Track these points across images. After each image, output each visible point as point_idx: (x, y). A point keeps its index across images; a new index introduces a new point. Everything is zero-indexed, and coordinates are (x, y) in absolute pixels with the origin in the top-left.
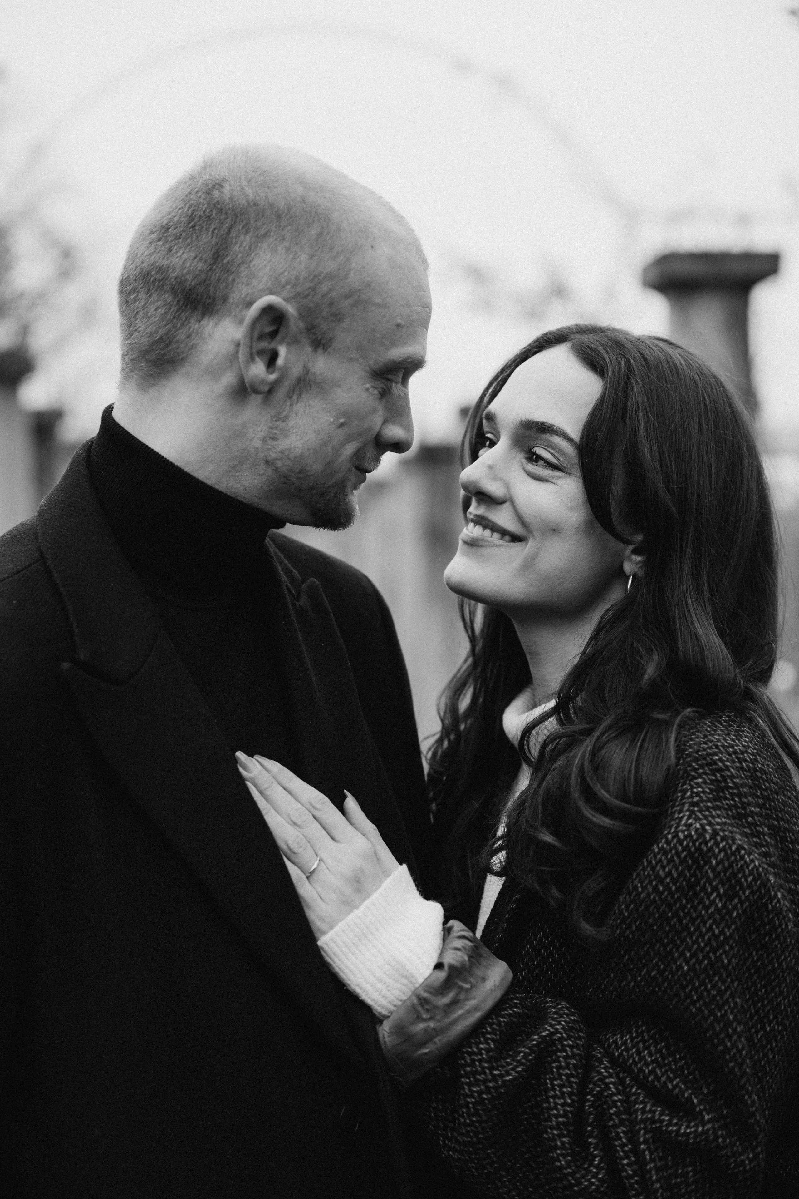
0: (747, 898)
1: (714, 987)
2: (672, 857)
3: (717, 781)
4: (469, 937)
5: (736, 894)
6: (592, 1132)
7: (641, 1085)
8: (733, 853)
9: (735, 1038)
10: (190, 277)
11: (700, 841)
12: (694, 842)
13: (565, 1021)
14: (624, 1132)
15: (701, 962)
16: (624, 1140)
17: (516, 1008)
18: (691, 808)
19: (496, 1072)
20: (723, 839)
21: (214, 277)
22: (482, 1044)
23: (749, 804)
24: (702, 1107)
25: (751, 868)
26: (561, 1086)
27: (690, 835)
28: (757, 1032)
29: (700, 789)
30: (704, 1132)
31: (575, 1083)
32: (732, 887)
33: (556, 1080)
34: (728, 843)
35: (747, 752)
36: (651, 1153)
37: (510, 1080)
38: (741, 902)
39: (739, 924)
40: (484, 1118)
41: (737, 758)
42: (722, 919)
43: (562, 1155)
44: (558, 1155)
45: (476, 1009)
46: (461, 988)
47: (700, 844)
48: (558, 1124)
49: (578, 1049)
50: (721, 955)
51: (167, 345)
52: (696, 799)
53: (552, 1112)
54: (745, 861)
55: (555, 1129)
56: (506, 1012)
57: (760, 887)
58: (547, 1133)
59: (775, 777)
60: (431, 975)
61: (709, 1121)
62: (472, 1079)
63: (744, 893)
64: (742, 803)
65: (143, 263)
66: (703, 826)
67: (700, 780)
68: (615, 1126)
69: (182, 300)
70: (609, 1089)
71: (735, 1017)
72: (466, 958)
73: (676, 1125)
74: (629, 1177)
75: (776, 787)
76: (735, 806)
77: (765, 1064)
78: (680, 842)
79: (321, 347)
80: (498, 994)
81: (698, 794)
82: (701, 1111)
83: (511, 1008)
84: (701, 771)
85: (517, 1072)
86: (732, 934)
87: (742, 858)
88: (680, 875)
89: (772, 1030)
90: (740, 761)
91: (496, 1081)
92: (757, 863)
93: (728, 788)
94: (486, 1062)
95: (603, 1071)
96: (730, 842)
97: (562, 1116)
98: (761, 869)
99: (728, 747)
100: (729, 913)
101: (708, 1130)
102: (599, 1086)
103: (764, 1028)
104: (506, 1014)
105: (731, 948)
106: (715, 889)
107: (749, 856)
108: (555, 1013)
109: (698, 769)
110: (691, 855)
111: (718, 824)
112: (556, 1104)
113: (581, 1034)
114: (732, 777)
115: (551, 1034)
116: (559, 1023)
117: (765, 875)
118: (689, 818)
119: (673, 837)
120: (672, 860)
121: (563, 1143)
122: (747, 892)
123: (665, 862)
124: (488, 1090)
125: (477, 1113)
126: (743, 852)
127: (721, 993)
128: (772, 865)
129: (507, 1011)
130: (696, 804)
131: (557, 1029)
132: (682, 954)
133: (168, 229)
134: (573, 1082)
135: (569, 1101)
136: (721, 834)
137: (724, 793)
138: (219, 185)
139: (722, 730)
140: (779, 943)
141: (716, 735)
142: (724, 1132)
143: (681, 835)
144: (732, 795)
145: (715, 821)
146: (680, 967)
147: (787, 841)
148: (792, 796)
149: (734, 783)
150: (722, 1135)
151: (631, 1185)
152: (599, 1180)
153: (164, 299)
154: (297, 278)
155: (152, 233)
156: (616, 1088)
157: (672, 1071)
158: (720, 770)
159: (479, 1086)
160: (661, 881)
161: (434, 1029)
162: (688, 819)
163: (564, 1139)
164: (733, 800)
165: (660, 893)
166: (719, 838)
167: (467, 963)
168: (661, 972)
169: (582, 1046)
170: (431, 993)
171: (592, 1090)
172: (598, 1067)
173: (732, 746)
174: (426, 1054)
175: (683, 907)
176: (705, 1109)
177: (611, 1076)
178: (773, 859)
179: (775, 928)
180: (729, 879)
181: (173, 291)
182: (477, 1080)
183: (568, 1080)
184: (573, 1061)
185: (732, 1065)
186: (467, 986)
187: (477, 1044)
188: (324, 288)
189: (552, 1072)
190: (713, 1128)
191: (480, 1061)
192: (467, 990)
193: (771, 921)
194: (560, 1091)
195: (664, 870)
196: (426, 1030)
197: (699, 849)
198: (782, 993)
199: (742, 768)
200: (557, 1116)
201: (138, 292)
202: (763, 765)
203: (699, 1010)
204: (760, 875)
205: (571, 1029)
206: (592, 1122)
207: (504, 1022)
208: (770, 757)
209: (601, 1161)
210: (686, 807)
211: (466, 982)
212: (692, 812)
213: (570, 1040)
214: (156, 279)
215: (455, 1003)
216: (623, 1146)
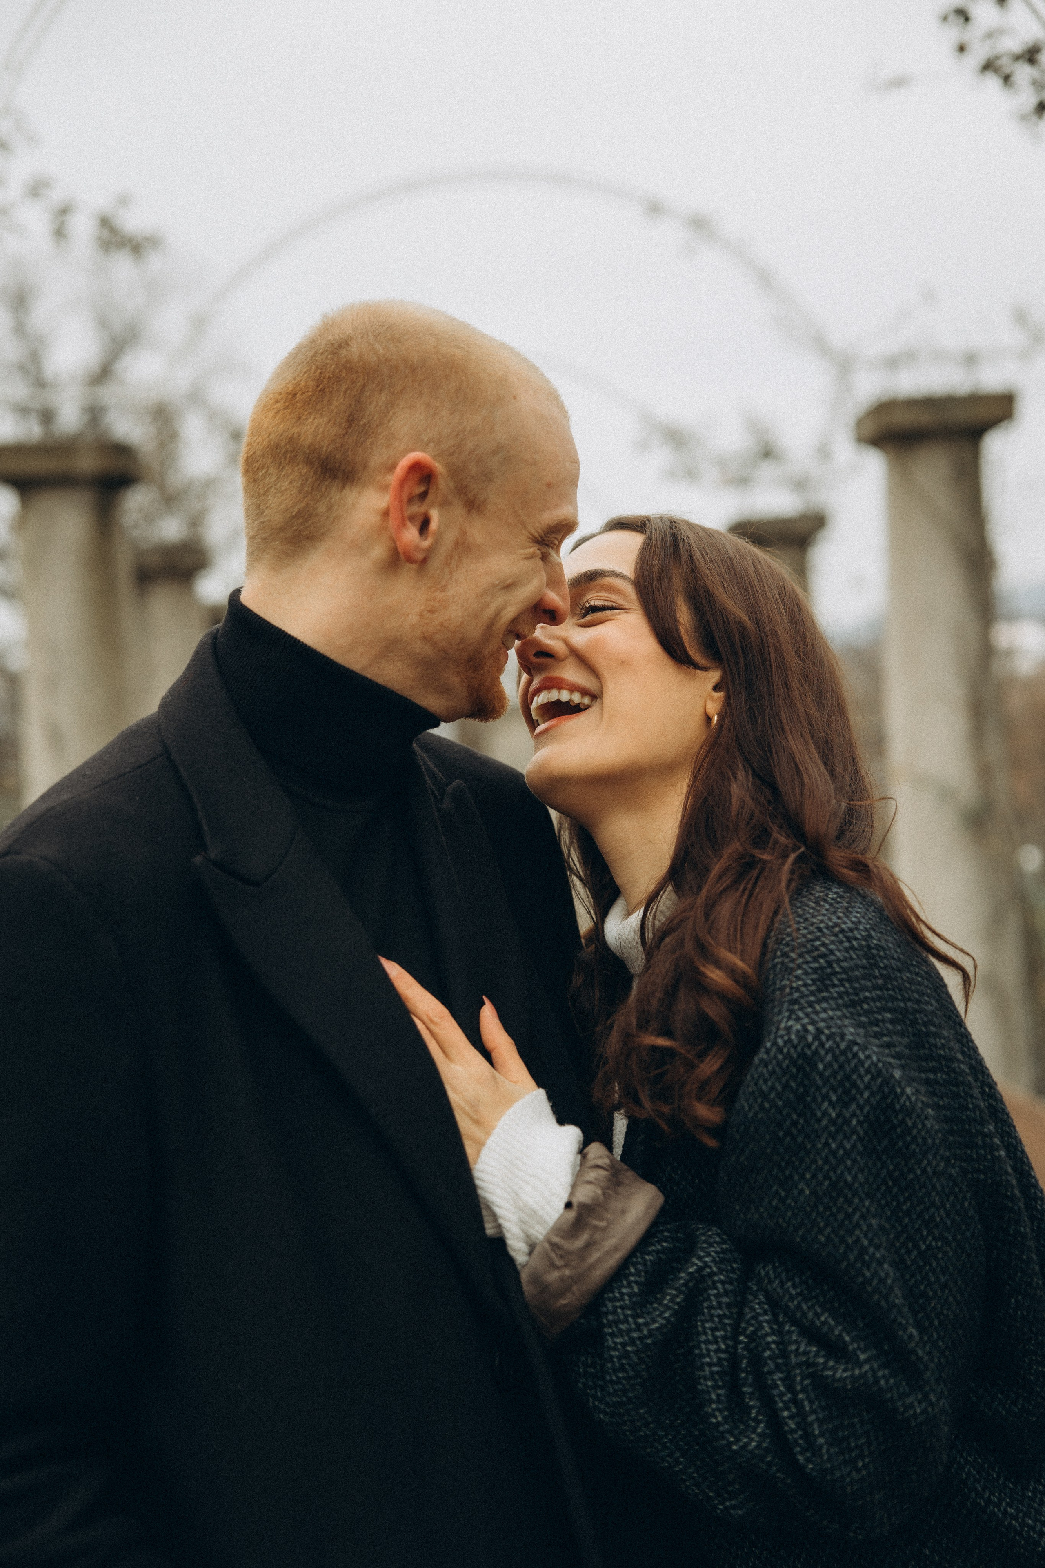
0: (867, 1101)
1: (840, 1210)
2: (773, 1069)
3: (822, 968)
4: (604, 1166)
5: (854, 1099)
6: (746, 1379)
7: (795, 1322)
8: (843, 1053)
9: (874, 1265)
10: (326, 443)
11: (802, 1045)
12: (795, 1047)
13: (716, 1252)
14: (780, 1379)
15: (822, 1184)
16: (782, 1388)
17: (666, 1242)
18: (791, 1007)
19: (640, 1321)
20: (829, 1038)
21: (351, 441)
22: (625, 1287)
23: (863, 989)
24: (855, 1345)
25: (867, 1065)
26: (714, 1329)
27: (790, 1040)
28: (909, 1252)
30: (861, 1376)
31: (729, 1325)
32: (847, 1092)
33: (707, 1321)
34: (835, 1042)
35: (857, 929)
36: (811, 1403)
37: (658, 1329)
38: (860, 1107)
39: (862, 1133)
40: (632, 1373)
41: (845, 937)
42: (839, 1130)
43: (719, 1410)
44: (714, 1410)
45: (616, 1249)
46: (596, 1227)
47: (803, 1048)
48: (712, 1373)
49: (731, 1284)
50: (842, 1173)
51: (306, 520)
52: (796, 995)
53: (704, 1360)
54: (860, 1060)
55: (709, 1380)
56: (654, 1248)
57: (881, 1085)
58: (700, 1384)
59: (896, 951)
60: (562, 1215)
61: (867, 1361)
62: (615, 1329)
63: (862, 1096)
64: (854, 989)
65: (270, 434)
66: (804, 1026)
67: (800, 972)
68: (770, 1373)
69: (320, 470)
70: (763, 1328)
71: (871, 1241)
72: (600, 1192)
73: (832, 1368)
74: (793, 1431)
75: (899, 964)
76: (847, 993)
77: (925, 1287)
78: (780, 1050)
79: (475, 509)
80: (643, 1227)
81: (797, 989)
82: (855, 1350)
83: (659, 1242)
85: (664, 1318)
86: (854, 1146)
87: (855, 1055)
88: (786, 1087)
89: (929, 1247)
90: (849, 940)
91: (640, 1330)
92: (875, 1058)
93: (835, 973)
94: (629, 1309)
95: (757, 1306)
96: (838, 1039)
97: (715, 1365)
98: (880, 1065)
99: (833, 927)
100: (847, 1122)
101: (866, 1372)
102: (752, 1325)
103: (916, 1246)
104: (654, 1251)
105: (855, 1161)
106: (826, 1097)
107: (863, 1053)
108: (705, 1242)
109: (796, 959)
110: (794, 1062)
111: (823, 1020)
112: (708, 1350)
113: (735, 1266)
114: (838, 961)
115: (700, 1269)
116: (709, 1255)
117: (887, 1070)
118: (789, 1018)
119: (772, 1045)
120: (773, 1072)
121: (718, 1396)
122: (866, 1094)
123: (767, 1075)
124: (632, 1342)
125: (622, 1368)
126: (856, 1048)
127: (848, 1216)
128: (897, 1056)
129: (655, 1246)
130: (795, 1002)
131: (705, 1263)
132: (802, 1176)
133: (295, 395)
134: (727, 1324)
135: (723, 1347)
136: (827, 1032)
137: (831, 980)
138: (345, 343)
139: (827, 910)
140: (918, 1145)
141: (819, 915)
142: (886, 1372)
143: (780, 1042)
144: (841, 980)
145: (819, 1017)
146: (801, 1192)
147: (918, 1023)
148: (921, 972)
149: (841, 967)
150: (884, 1376)
151: (795, 1440)
152: (759, 1435)
153: (298, 470)
154: (440, 435)
155: (277, 402)
156: (771, 1328)
157: (821, 1306)
158: (823, 956)
159: (622, 1336)
161: (571, 1277)
162: (788, 1021)
163: (720, 1392)
164: (843, 986)
166: (823, 1038)
167: (601, 1197)
168: (782, 1200)
169: (737, 1280)
170: (562, 1237)
171: (745, 1329)
172: (751, 1302)
173: (836, 925)
174: (565, 1305)
175: (794, 1124)
176: (859, 1348)
177: (765, 1313)
178: (898, 1049)
179: (909, 1130)
180: (841, 1083)
181: (308, 461)
182: (620, 1330)
183: (720, 1322)
184: (725, 1300)
185: (876, 1297)
186: (603, 1224)
187: (619, 1288)
188: (470, 444)
189: (703, 1313)
190: (872, 1369)
191: (622, 1308)
192: (604, 1229)
193: (903, 1121)
194: (713, 1335)
196: (562, 1279)
197: (802, 1055)
198: (933, 1204)
199: (852, 948)
200: (710, 1365)
201: (268, 467)
202: (879, 940)
203: (828, 1239)
204: (879, 1073)
205: (722, 1261)
206: (746, 1368)
207: (650, 1260)
208: (890, 931)
209: (758, 1413)
210: (786, 1006)
211: (600, 1218)
212: (792, 1012)
213: (721, 1274)
214: (287, 451)
215: (589, 1245)
216: (781, 1395)
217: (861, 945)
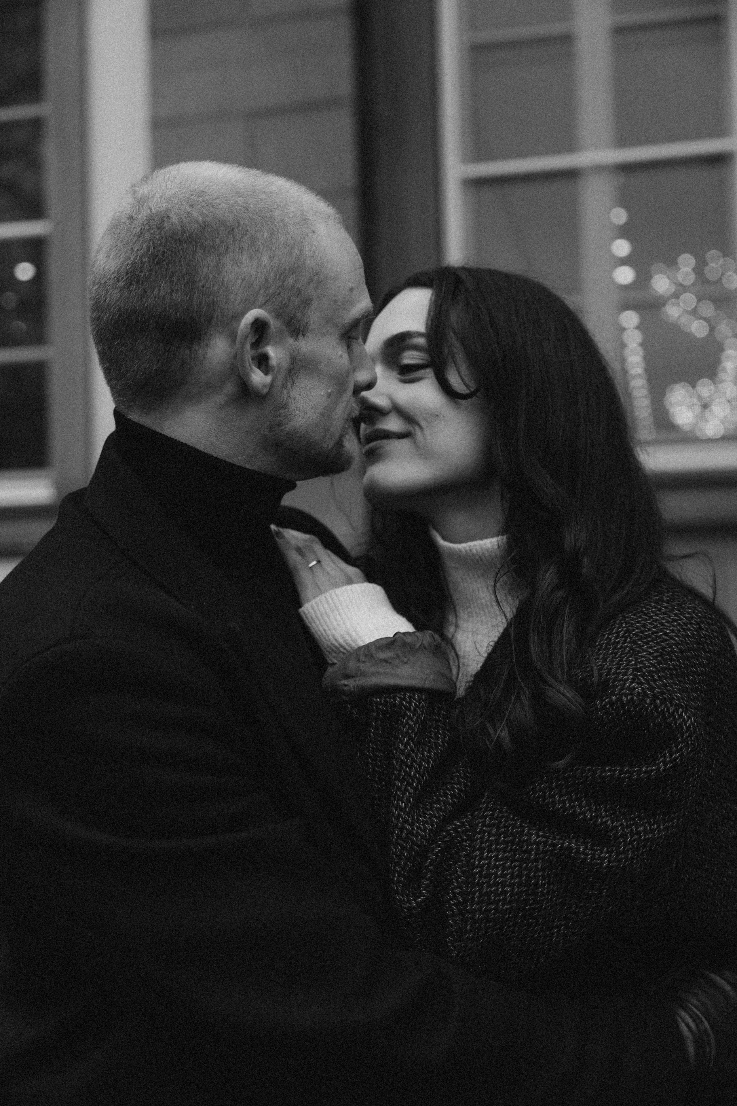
11: (641, 706)
20: (662, 702)
47: (641, 709)
78: (623, 705)
136: (661, 697)
143: (624, 699)
162: (632, 683)
166: (658, 702)
217: (693, 634)
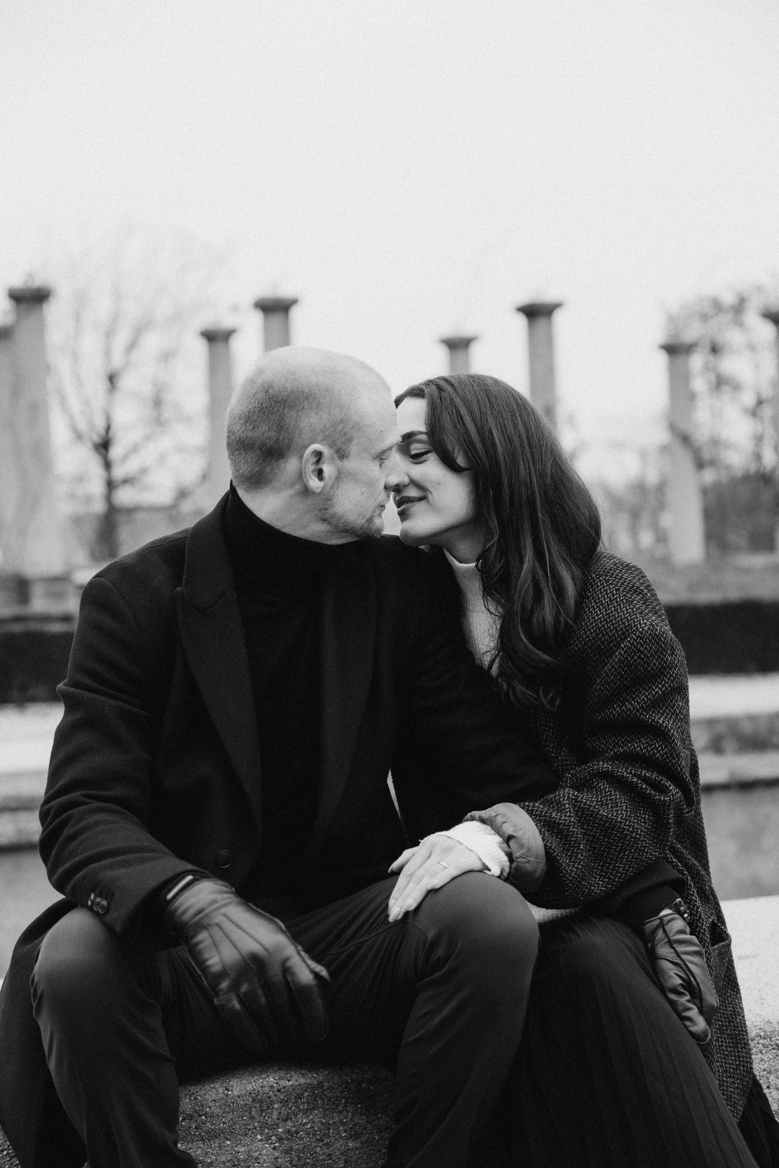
10: (268, 441)
12: (652, 631)
21: (281, 437)
27: (649, 628)
29: (638, 606)
51: (261, 475)
65: (240, 436)
66: (651, 623)
69: (266, 453)
79: (345, 458)
84: (633, 597)
118: (643, 620)
130: (641, 613)
133: (250, 417)
138: (271, 386)
145: (653, 619)
153: (255, 454)
154: (324, 427)
155: (240, 419)
160: (642, 652)
165: (643, 659)
181: (260, 449)
188: (340, 427)
195: (643, 647)
201: (239, 450)
214: (249, 444)
